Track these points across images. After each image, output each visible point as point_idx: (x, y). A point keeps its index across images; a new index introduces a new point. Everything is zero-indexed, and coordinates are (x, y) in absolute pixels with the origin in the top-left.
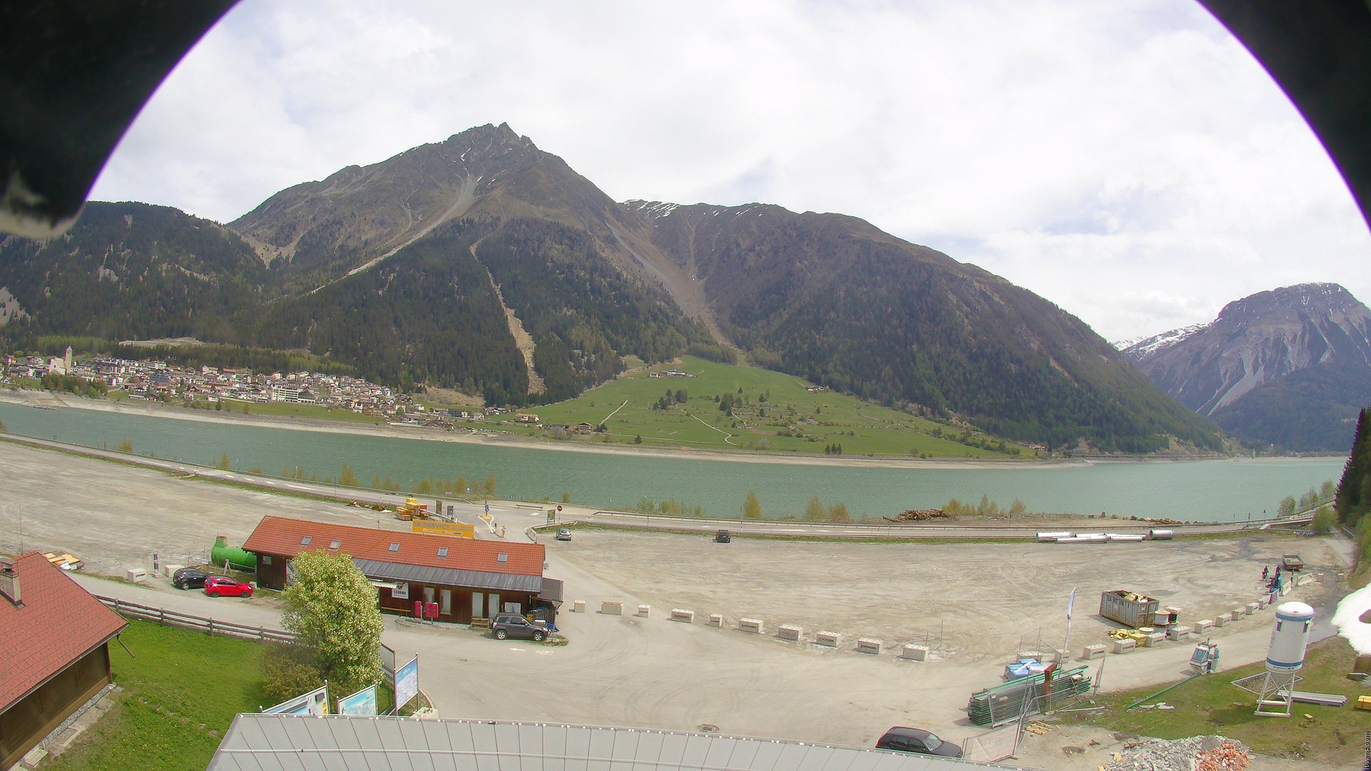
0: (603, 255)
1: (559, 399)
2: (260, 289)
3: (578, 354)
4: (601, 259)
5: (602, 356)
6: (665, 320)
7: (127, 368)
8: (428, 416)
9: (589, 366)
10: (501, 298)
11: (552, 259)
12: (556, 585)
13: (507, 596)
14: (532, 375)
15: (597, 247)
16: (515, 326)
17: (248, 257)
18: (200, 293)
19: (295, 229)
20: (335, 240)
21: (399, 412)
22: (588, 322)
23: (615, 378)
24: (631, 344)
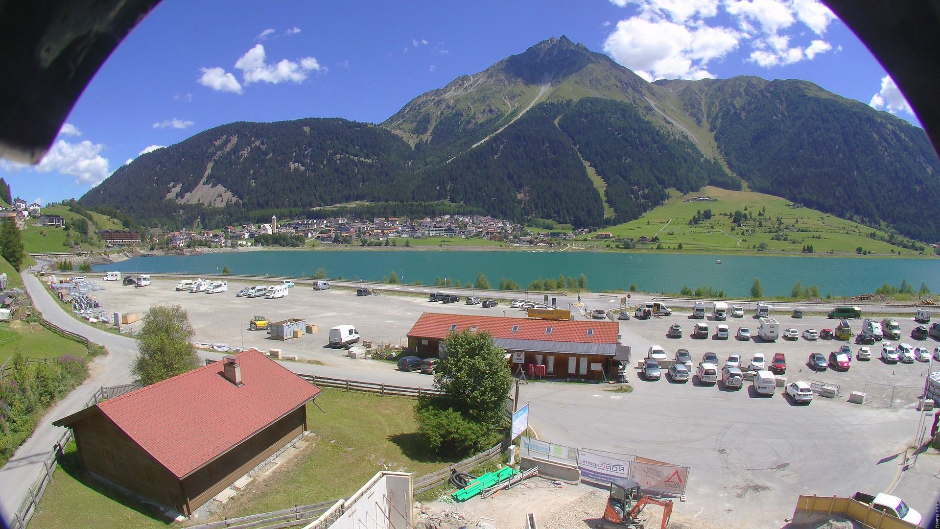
0: (646, 119)
1: (625, 222)
2: (410, 163)
3: (636, 189)
4: (644, 122)
5: (652, 190)
6: (693, 162)
7: (318, 225)
8: (536, 238)
9: (644, 197)
10: (580, 155)
11: (611, 125)
12: (627, 350)
13: (592, 359)
14: (606, 206)
15: (641, 115)
16: (591, 172)
17: (399, 143)
18: (367, 171)
19: (429, 122)
20: (458, 126)
21: (515, 237)
22: (641, 166)
23: (662, 204)
24: (671, 180)
